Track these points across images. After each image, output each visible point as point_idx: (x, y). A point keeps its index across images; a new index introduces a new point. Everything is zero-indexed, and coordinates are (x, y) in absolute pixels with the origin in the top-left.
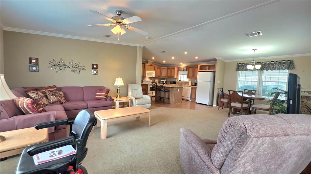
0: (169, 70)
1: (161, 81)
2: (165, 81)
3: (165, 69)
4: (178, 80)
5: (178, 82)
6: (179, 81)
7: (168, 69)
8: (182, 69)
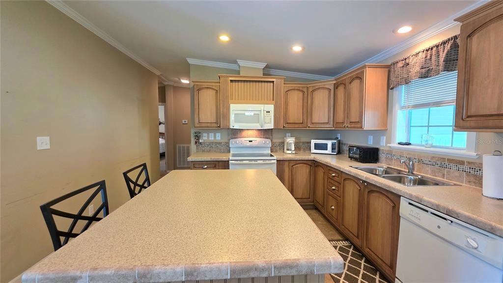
0: (341, 91)
1: (313, 142)
2: (329, 143)
3: (323, 88)
4: (389, 141)
5: (390, 152)
6: (394, 145)
7: (336, 86)
8: (415, 69)
